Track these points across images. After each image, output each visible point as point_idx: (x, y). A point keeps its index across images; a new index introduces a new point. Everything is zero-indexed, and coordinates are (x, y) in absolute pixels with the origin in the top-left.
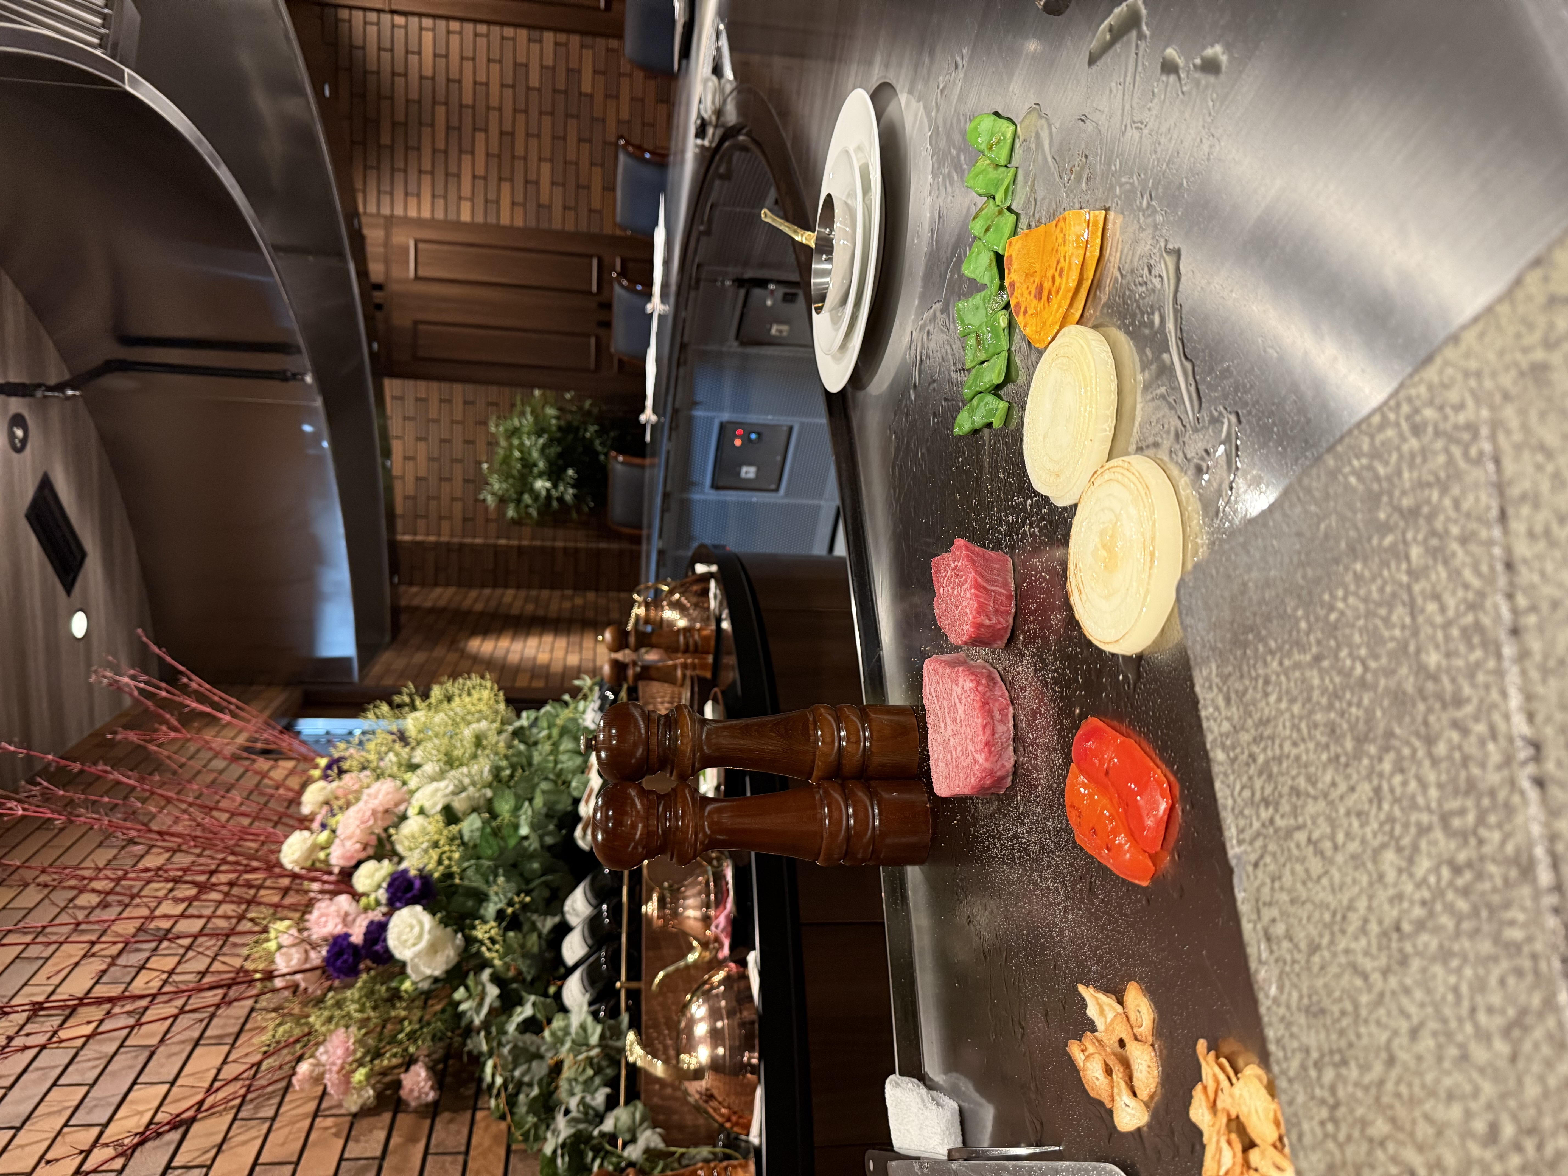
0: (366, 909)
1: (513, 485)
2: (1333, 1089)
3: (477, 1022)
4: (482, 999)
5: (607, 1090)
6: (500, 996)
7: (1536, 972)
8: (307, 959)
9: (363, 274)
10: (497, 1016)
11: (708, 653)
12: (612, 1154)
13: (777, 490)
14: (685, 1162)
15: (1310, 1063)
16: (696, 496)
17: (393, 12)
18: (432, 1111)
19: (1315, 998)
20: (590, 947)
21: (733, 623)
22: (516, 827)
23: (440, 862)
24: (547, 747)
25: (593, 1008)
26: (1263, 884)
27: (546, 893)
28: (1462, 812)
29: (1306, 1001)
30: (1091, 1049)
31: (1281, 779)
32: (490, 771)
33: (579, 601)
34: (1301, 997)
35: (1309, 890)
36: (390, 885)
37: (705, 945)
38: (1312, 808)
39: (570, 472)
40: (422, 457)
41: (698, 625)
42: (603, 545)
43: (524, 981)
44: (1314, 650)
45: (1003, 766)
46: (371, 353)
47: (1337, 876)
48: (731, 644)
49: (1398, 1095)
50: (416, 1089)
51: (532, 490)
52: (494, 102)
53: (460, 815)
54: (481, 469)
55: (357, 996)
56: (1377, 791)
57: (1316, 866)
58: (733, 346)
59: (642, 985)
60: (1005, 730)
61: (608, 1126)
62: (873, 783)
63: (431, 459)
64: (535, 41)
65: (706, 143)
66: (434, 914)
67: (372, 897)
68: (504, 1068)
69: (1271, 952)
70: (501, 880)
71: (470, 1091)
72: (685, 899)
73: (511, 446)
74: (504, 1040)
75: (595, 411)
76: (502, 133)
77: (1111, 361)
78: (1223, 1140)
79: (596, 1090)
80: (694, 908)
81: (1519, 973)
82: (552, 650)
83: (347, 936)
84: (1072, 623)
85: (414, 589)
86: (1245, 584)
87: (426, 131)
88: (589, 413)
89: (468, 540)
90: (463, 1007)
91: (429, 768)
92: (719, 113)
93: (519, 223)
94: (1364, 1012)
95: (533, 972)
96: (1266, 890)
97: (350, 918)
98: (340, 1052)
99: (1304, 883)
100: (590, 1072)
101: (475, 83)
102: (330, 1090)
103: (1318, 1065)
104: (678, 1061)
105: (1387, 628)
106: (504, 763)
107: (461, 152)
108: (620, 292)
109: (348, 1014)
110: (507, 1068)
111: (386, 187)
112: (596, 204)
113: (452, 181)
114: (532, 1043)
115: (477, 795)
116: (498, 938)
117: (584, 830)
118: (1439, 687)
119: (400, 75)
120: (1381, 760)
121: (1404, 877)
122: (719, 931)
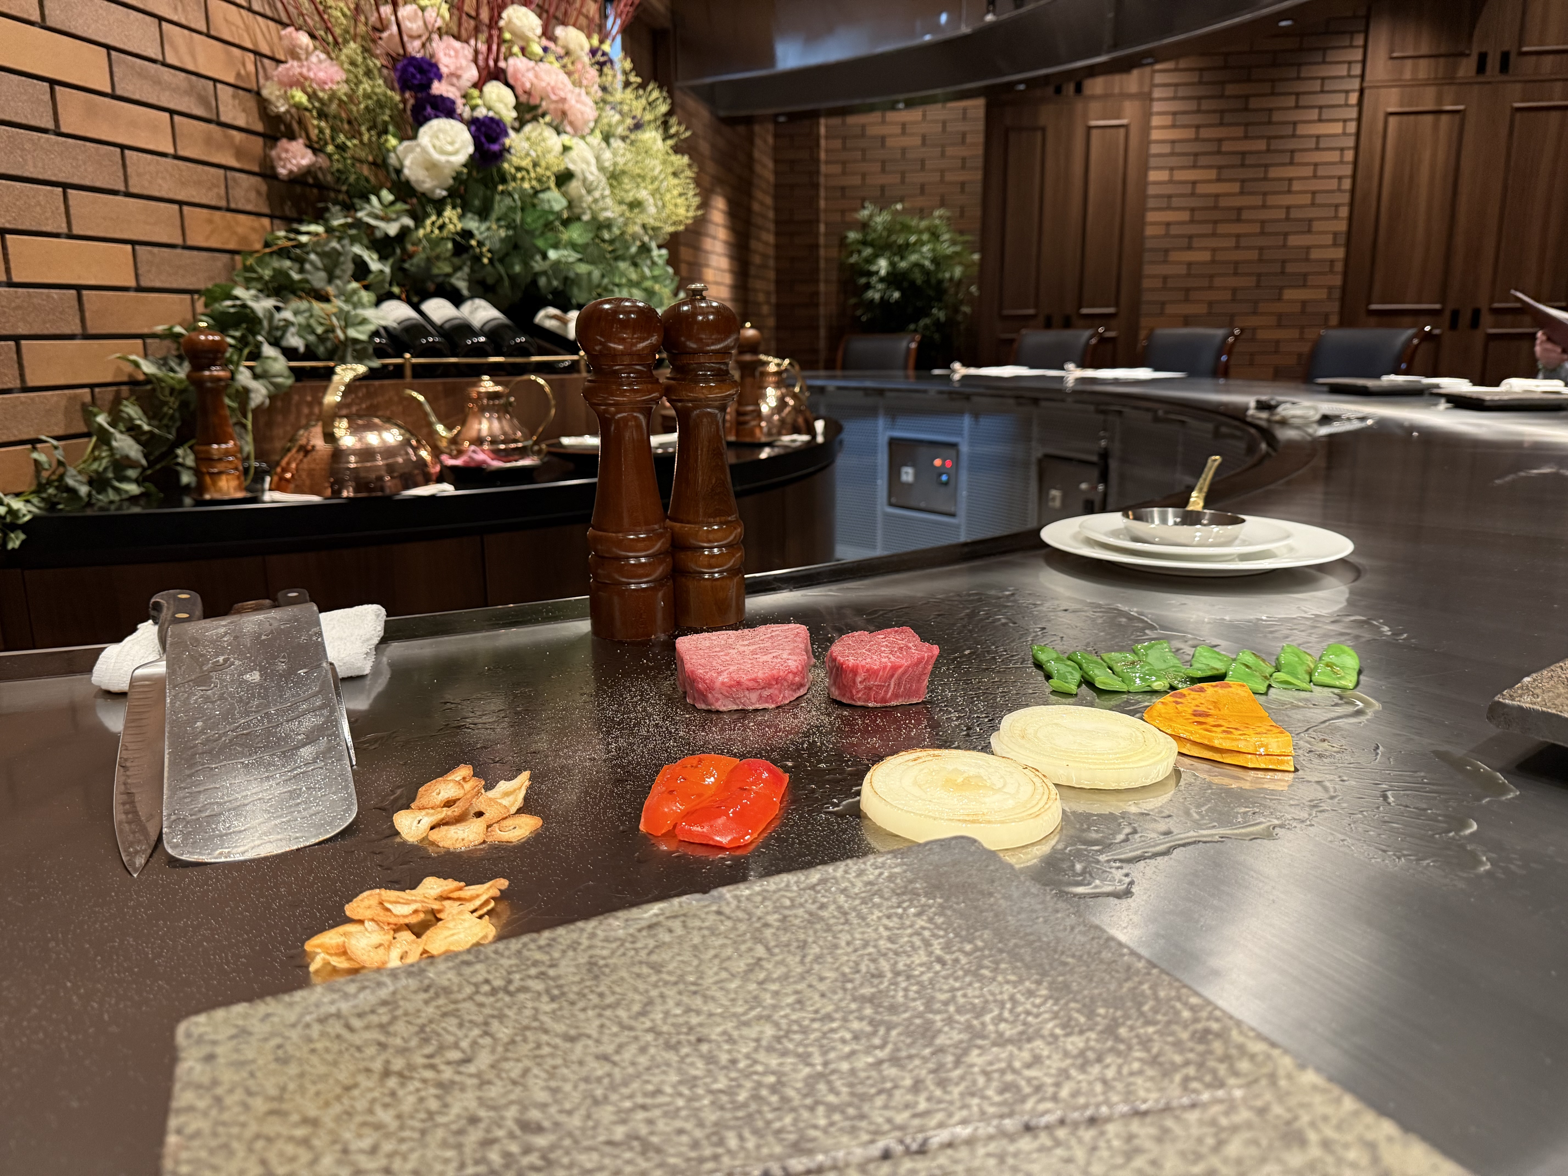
0: (465, 96)
1: (880, 236)
2: (524, 989)
3: (360, 214)
4: (382, 219)
5: (302, 349)
6: (387, 235)
8: (413, 37)
9: (1092, 71)
10: (368, 236)
11: (737, 434)
12: (240, 356)
13: (891, 505)
14: (238, 429)
15: (543, 969)
16: (881, 422)
17: (1362, 91)
18: (268, 173)
19: (607, 970)
20: (441, 327)
21: (769, 459)
22: (556, 246)
23: (519, 169)
24: (634, 276)
25: (382, 331)
26: (703, 921)
27: (490, 281)
28: (833, 1090)
29: (601, 962)
30: (468, 786)
31: (811, 932)
32: (608, 219)
33: (765, 309)
34: (604, 958)
35: (711, 960)
36: (492, 120)
37: (454, 441)
38: (793, 961)
39: (897, 295)
40: (906, 141)
41: (763, 424)
42: (822, 332)
43: (404, 261)
44: (948, 957)
45: (717, 700)
46: (1011, 85)
47: (733, 986)
48: (747, 457)
49: (539, 1046)
50: (290, 155)
51: (876, 256)
52: (1272, 200)
53: (563, 189)
54: (896, 202)
55: (378, 90)
56: (829, 1018)
57: (741, 966)
58: (1038, 452)
59: (408, 379)
60: (752, 701)
61: (268, 351)
62: (670, 583)
63: (904, 150)
64: (1335, 239)
65: (1251, 412)
66: (465, 166)
67: (479, 102)
68: (317, 244)
69: (640, 930)
70: (503, 233)
71: (289, 210)
72: (499, 418)
73: (921, 232)
74: (346, 242)
75: (960, 318)
76: (1239, 210)
77: (1148, 782)
78: (414, 906)
79: (301, 336)
80: (490, 428)
81: (695, 1145)
82: (717, 283)
83: (440, 77)
85: (770, 140)
86: (991, 894)
87: (1239, 131)
88: (956, 310)
89: (822, 193)
90: (374, 199)
91: (607, 155)
92: (1284, 423)
93: (1149, 231)
94: (608, 1013)
95: (413, 269)
96: (697, 923)
97: (455, 80)
98: (322, 75)
99: (716, 956)
100: (320, 330)
101: (1290, 180)
102: (282, 67)
103: (542, 976)
104: (341, 417)
105: (993, 1019)
106: (616, 231)
107: (1220, 168)
108: (1083, 336)
109: (361, 82)
110: (316, 247)
111: (1182, 92)
112: (1170, 309)
113: (1188, 161)
114: (343, 271)
115: (585, 205)
116: (445, 233)
117: (554, 317)
118: (950, 1066)
119: (1297, 101)
120: (861, 1019)
121: (753, 1044)
122: (470, 453)
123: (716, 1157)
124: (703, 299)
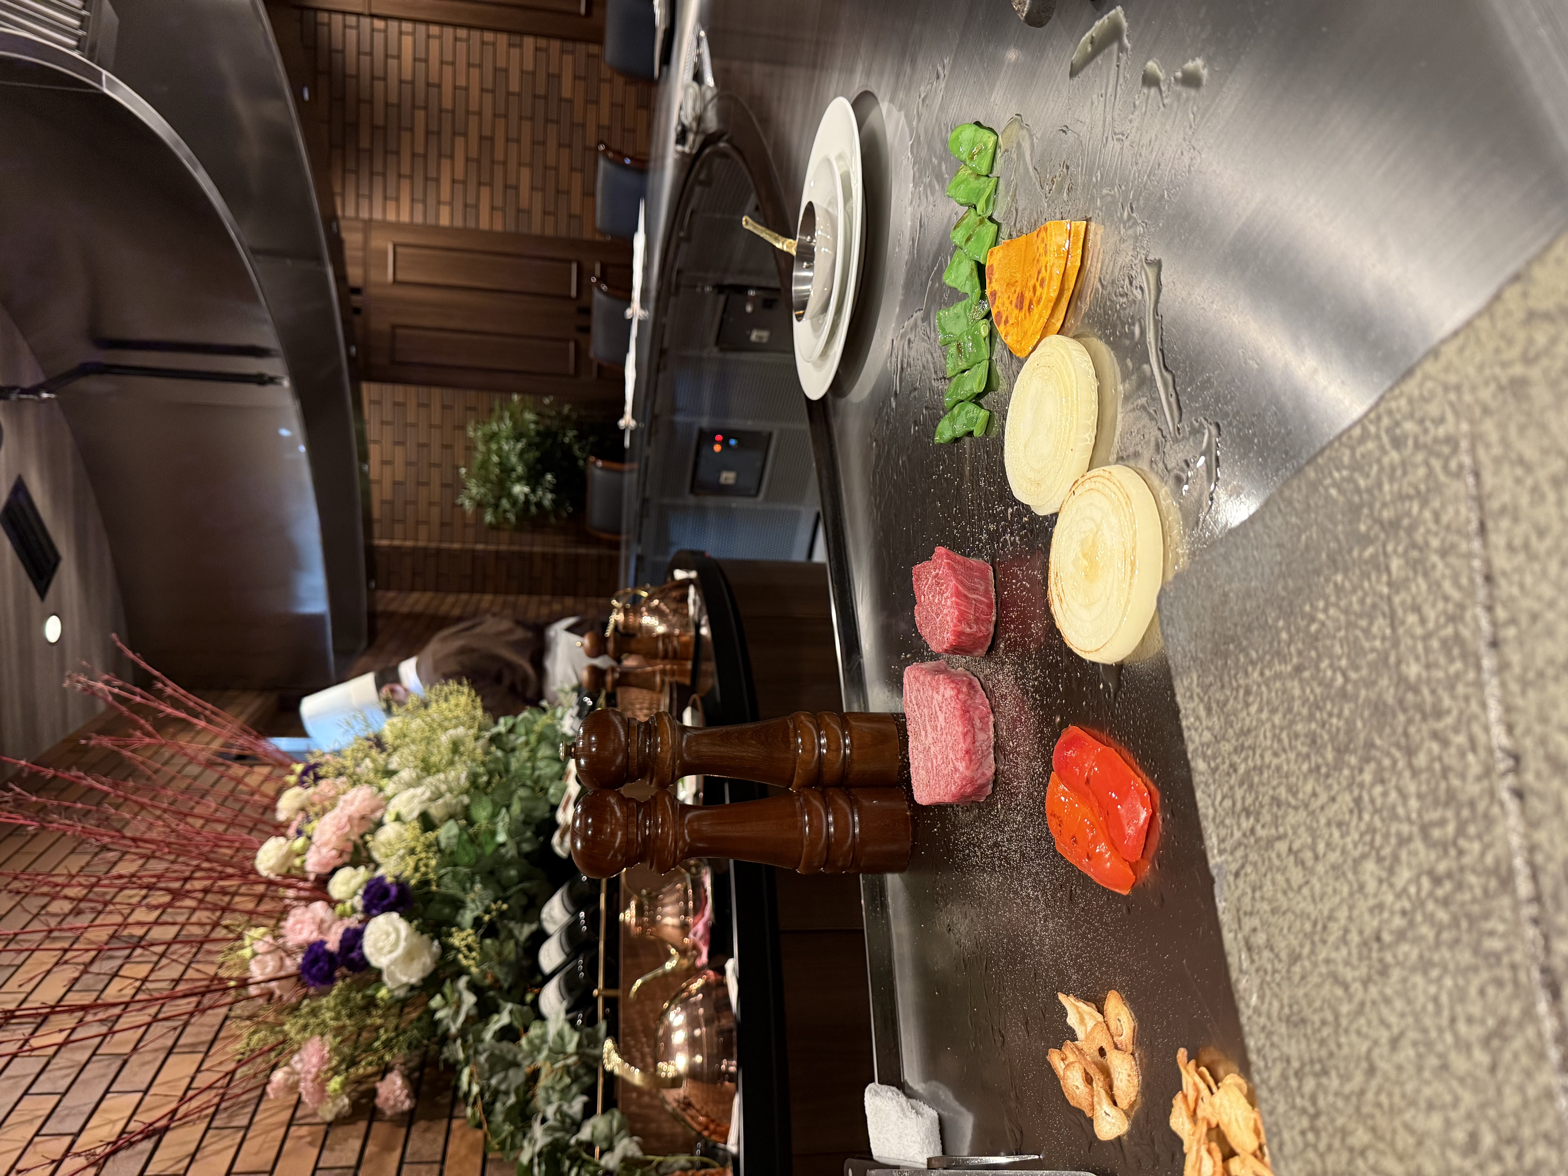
0: (342, 916)
1: (491, 490)
2: (1313, 1099)
3: (453, 1030)
4: (459, 1007)
5: (584, 1098)
6: (476, 1004)
7: (1516, 983)
8: (282, 967)
9: (341, 277)
10: (474, 1024)
11: (687, 659)
12: (589, 1162)
13: (757, 494)
14: (662, 1170)
15: (1291, 1073)
17: (373, 16)
18: (408, 1120)
19: (1295, 1008)
20: (568, 955)
21: (713, 630)
22: (493, 834)
23: (416, 869)
24: (525, 754)
25: (570, 1016)
26: (1244, 894)
27: (524, 901)
28: (1442, 822)
29: (1286, 1011)
30: (1071, 1058)
31: (1262, 789)
32: (467, 778)
33: (557, 607)
34: (1282, 1007)
35: (1289, 900)
36: (366, 892)
37: (683, 952)
38: (1292, 818)
39: (549, 477)
40: (399, 460)
41: (677, 632)
42: (582, 551)
43: (500, 988)
44: (1295, 660)
45: (983, 774)
46: (349, 357)
47: (1318, 886)
48: (711, 650)
49: (1379, 1105)
50: (392, 1097)
51: (510, 495)
52: (474, 106)
53: (437, 821)
54: (458, 473)
55: (332, 1004)
56: (1358, 801)
57: (1296, 875)
58: (715, 352)
59: (619, 993)
60: (986, 737)
61: (585, 1134)
62: (853, 791)
63: (408, 464)
64: (514, 46)
65: (687, 149)
66: (410, 922)
67: (348, 904)
68: (480, 1076)
69: (1252, 961)
70: (478, 887)
71: (446, 1100)
72: (663, 906)
73: (489, 451)
74: (480, 1047)
75: (574, 416)
76: (481, 138)
77: (1092, 371)
78: (1203, 1149)
79: (573, 1098)
80: (672, 915)
81: (1499, 983)
83: (322, 943)
84: (1053, 631)
85: (391, 594)
86: (1226, 595)
87: (406, 136)
88: (567, 418)
89: (445, 545)
90: (439, 1015)
91: (406, 774)
92: (699, 119)
93: (498, 227)
94: (1344, 1022)
95: (510, 979)
96: (1247, 900)
97: (326, 925)
98: (315, 1060)
99: (1285, 893)
100: (567, 1080)
101: (455, 88)
102: (305, 1098)
103: (1299, 1074)
104: (656, 1069)
105: (1367, 639)
106: (481, 770)
107: (440, 156)
108: (599, 298)
109: (324, 1022)
110: (484, 1076)
111: (364, 191)
112: (576, 209)
113: (431, 185)
114: (509, 1051)
115: (454, 801)
116: (475, 946)
117: (562, 837)
118: (1419, 699)
119: (379, 79)
120: (1361, 771)
121: (1385, 887)
122: (697, 939)
123: (1514, 967)
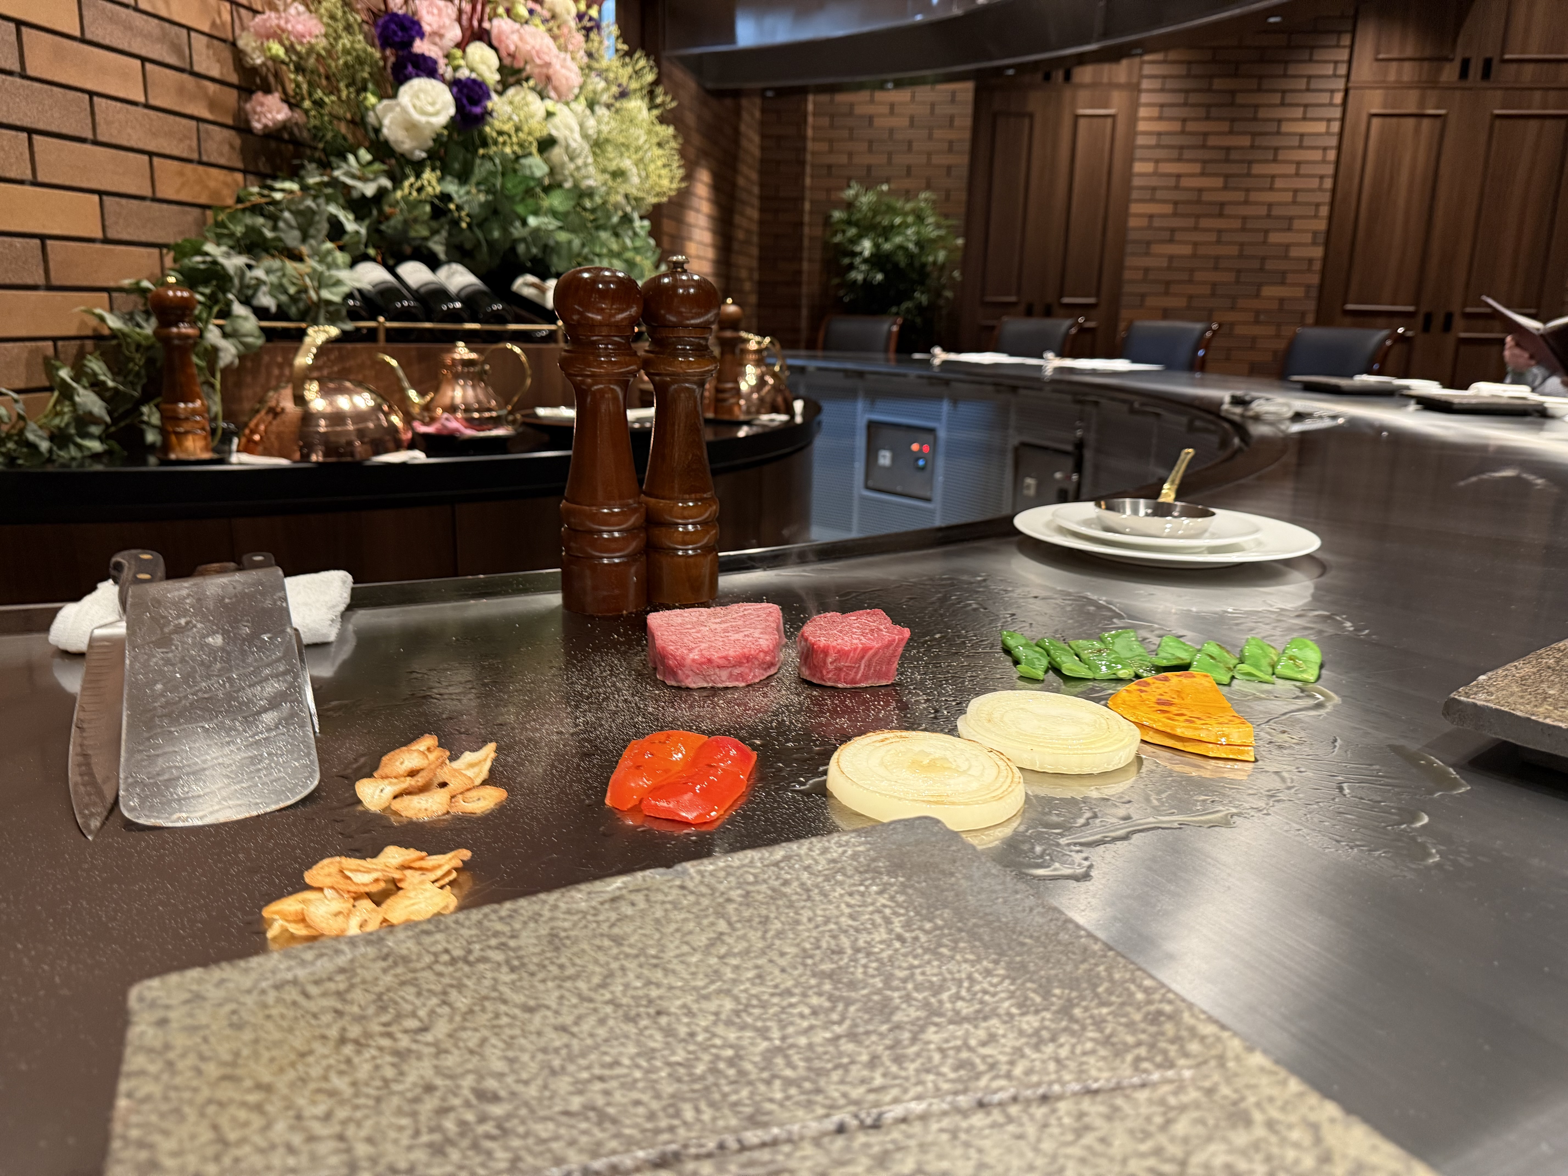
0: (447, 56)
1: (865, 217)
2: (484, 960)
3: (337, 173)
4: (359, 179)
5: (273, 309)
6: (363, 196)
7: (657, 1131)
9: (1082, 59)
10: (344, 195)
11: (716, 412)
12: (209, 314)
13: (867, 488)
14: (205, 388)
15: (503, 940)
16: (860, 405)
17: (1346, 91)
18: (242, 126)
19: (568, 942)
20: (417, 291)
21: (746, 438)
22: (536, 213)
23: (500, 133)
24: (615, 247)
25: (356, 293)
26: (666, 895)
27: (468, 246)
28: (790, 1065)
29: (563, 934)
30: (432, 757)
31: (773, 908)
32: (590, 187)
33: (748, 286)
34: (565, 930)
35: (672, 934)
36: (474, 81)
37: (427, 408)
38: (754, 936)
39: (879, 277)
40: (893, 122)
41: (742, 402)
42: (805, 312)
43: (380, 222)
44: (908, 935)
45: (688, 676)
46: (1001, 69)
47: (694, 959)
48: (725, 435)
49: (497, 1016)
50: (265, 109)
51: (860, 237)
52: (1254, 196)
53: (545, 155)
54: (882, 183)
55: (357, 46)
56: (789, 993)
57: (702, 940)
58: (1014, 440)
59: (382, 343)
60: (723, 679)
61: (238, 309)
62: (643, 558)
63: (891, 131)
64: (1314, 237)
65: (1226, 407)
66: (445, 127)
67: (462, 62)
68: (291, 201)
69: (602, 903)
70: (482, 198)
71: (263, 166)
72: (473, 386)
73: (905, 214)
74: (321, 201)
75: (942, 302)
76: (1222, 204)
77: (1111, 768)
78: (375, 875)
79: (274, 296)
80: (464, 396)
81: (652, 1116)
82: (699, 257)
83: (422, 35)
84: (845, 738)
85: (757, 114)
86: (952, 874)
87: (1225, 126)
88: (939, 295)
89: (808, 170)
90: (351, 158)
91: (591, 123)
92: (1257, 418)
93: (1132, 222)
94: (568, 984)
95: (390, 231)
96: (660, 897)
97: (437, 40)
98: (300, 28)
99: (678, 930)
100: (292, 290)
101: (1273, 177)
102: (259, 18)
103: (502, 947)
104: (312, 379)
105: (950, 997)
106: (598, 200)
107: (1204, 162)
108: (1063, 325)
109: (340, 37)
110: (290, 204)
111: (1170, 84)
112: (1150, 302)
113: (1174, 153)
114: (318, 230)
115: (567, 172)
116: (423, 196)
117: (533, 285)
118: (906, 1042)
119: (1283, 98)
120: (820, 994)
121: (712, 1018)
122: (443, 421)
123: (672, 1129)
124: (685, 271)
